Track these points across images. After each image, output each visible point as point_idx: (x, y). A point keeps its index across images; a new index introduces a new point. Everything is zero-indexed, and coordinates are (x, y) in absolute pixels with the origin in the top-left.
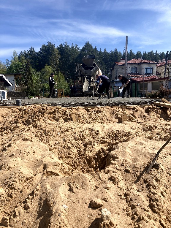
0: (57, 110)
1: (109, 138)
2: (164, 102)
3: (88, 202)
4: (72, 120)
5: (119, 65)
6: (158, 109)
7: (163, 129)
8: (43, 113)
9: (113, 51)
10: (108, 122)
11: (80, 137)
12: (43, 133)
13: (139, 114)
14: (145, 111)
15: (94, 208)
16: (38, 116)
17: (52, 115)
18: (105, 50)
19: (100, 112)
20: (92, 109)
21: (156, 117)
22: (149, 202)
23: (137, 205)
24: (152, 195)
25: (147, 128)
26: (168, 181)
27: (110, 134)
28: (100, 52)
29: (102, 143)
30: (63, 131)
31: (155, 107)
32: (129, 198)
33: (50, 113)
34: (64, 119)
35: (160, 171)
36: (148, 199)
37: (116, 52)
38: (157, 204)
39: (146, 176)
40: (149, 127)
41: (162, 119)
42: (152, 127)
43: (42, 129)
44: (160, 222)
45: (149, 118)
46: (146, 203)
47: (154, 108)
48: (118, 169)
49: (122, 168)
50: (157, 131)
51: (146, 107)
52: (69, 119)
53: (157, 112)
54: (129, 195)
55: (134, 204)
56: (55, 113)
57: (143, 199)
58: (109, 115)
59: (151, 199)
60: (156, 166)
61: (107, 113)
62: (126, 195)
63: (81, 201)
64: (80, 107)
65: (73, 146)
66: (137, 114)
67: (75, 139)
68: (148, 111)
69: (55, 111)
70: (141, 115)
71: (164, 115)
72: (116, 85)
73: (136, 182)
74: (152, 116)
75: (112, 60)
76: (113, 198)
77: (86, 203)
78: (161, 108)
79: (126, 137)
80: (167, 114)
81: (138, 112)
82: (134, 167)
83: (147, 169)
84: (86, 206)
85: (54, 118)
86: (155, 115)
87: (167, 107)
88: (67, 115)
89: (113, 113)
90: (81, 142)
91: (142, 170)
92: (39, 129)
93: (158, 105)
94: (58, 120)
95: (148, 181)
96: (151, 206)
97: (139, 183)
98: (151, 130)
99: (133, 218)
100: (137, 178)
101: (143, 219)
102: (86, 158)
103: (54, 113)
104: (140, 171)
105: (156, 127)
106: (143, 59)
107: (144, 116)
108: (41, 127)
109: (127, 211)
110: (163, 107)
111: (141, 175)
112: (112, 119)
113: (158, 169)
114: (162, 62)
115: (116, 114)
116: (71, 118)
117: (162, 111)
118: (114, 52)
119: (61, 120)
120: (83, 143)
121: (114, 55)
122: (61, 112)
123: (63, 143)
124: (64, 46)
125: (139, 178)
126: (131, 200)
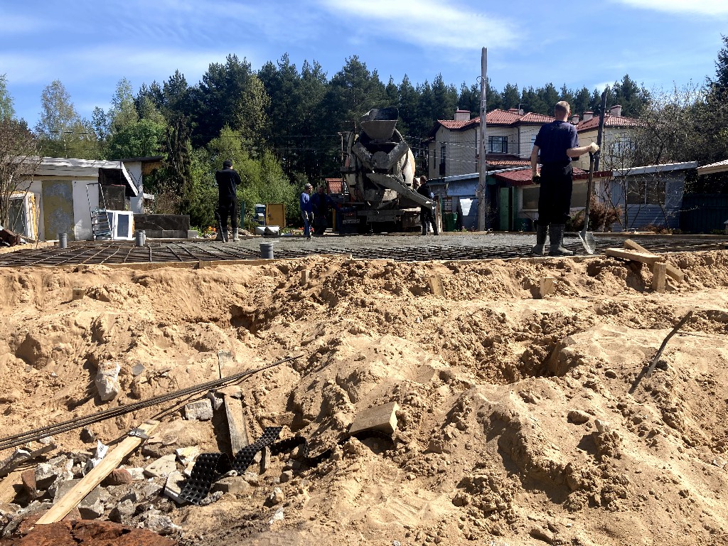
0: (390, 268)
1: (530, 328)
2: (630, 248)
3: (566, 415)
4: (432, 292)
5: (451, 130)
6: (618, 265)
7: (642, 311)
8: (362, 275)
9: (431, 83)
10: (509, 296)
11: (471, 326)
12: (384, 319)
13: (576, 278)
14: (586, 269)
15: (577, 423)
16: (352, 284)
17: (381, 281)
18: (405, 82)
19: (487, 272)
20: (464, 267)
21: (616, 283)
22: (660, 414)
23: (644, 419)
24: (664, 404)
25: (606, 309)
26: (684, 390)
27: (531, 322)
28: (391, 87)
29: (517, 340)
30: (427, 315)
31: (612, 260)
32: (626, 411)
33: (376, 276)
34: (410, 289)
35: (669, 373)
36: (659, 410)
37: (439, 88)
38: (675, 415)
39: (646, 381)
40: (611, 306)
41: (631, 289)
42: (617, 306)
43: (376, 311)
44: (683, 439)
45: (601, 287)
46: (657, 416)
47: (608, 263)
48: (594, 373)
49: (600, 371)
50: (629, 314)
51: (587, 260)
52: (425, 290)
53: (617, 274)
54: (626, 406)
55: (638, 416)
56: (387, 275)
57: (652, 411)
58: (507, 281)
59: (664, 410)
60: (663, 366)
61: (504, 275)
62: (620, 407)
63: (553, 414)
64: (435, 262)
65: (462, 345)
66: (572, 278)
67: (462, 330)
68: (594, 270)
69: (387, 271)
70: (581, 281)
71: (635, 280)
72: (450, 193)
73: (631, 392)
74: (608, 284)
75: (427, 114)
76: (601, 410)
77: (563, 417)
78: (627, 264)
79: (570, 326)
80: (641, 277)
81: (572, 272)
82: (622, 368)
83: (645, 370)
84: (565, 420)
85: (387, 287)
86: (615, 281)
87: (640, 260)
88: (418, 281)
89: (518, 275)
90: (474, 337)
91: (639, 371)
92: (370, 311)
93: (617, 257)
94: (397, 292)
95: (653, 387)
96: (666, 419)
97: (636, 392)
98: (615, 313)
99: (641, 435)
100: (631, 386)
101: (659, 433)
102: (499, 367)
103: (383, 275)
104: (635, 374)
105: (626, 306)
106: (526, 112)
107: (589, 283)
108: (375, 307)
109: (628, 427)
110: (628, 260)
111: (638, 379)
112: (518, 291)
113: (666, 370)
114: (581, 119)
115: (525, 279)
116: (428, 286)
117: (631, 271)
118: (435, 88)
119: (405, 291)
120: (481, 339)
121: (433, 97)
122: (400, 273)
123: (440, 338)
124: (278, 70)
125: (634, 385)
126: (631, 412)
